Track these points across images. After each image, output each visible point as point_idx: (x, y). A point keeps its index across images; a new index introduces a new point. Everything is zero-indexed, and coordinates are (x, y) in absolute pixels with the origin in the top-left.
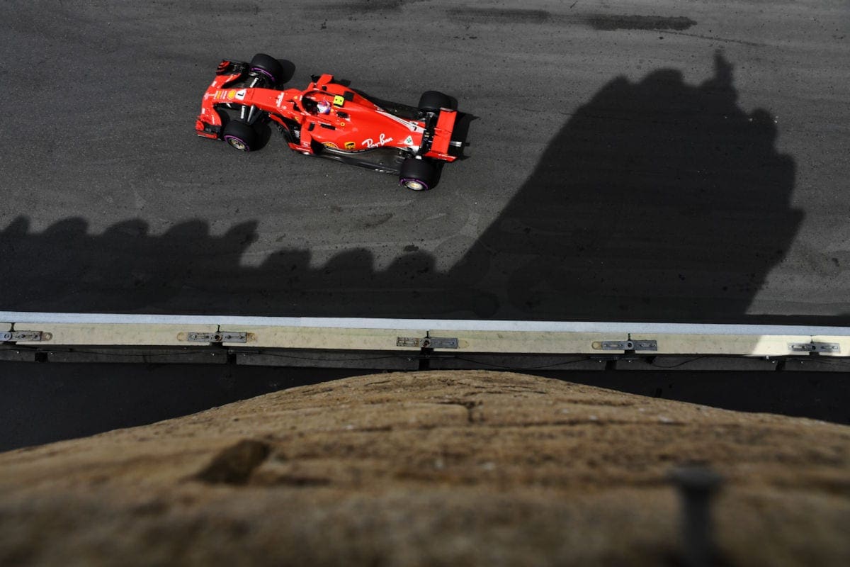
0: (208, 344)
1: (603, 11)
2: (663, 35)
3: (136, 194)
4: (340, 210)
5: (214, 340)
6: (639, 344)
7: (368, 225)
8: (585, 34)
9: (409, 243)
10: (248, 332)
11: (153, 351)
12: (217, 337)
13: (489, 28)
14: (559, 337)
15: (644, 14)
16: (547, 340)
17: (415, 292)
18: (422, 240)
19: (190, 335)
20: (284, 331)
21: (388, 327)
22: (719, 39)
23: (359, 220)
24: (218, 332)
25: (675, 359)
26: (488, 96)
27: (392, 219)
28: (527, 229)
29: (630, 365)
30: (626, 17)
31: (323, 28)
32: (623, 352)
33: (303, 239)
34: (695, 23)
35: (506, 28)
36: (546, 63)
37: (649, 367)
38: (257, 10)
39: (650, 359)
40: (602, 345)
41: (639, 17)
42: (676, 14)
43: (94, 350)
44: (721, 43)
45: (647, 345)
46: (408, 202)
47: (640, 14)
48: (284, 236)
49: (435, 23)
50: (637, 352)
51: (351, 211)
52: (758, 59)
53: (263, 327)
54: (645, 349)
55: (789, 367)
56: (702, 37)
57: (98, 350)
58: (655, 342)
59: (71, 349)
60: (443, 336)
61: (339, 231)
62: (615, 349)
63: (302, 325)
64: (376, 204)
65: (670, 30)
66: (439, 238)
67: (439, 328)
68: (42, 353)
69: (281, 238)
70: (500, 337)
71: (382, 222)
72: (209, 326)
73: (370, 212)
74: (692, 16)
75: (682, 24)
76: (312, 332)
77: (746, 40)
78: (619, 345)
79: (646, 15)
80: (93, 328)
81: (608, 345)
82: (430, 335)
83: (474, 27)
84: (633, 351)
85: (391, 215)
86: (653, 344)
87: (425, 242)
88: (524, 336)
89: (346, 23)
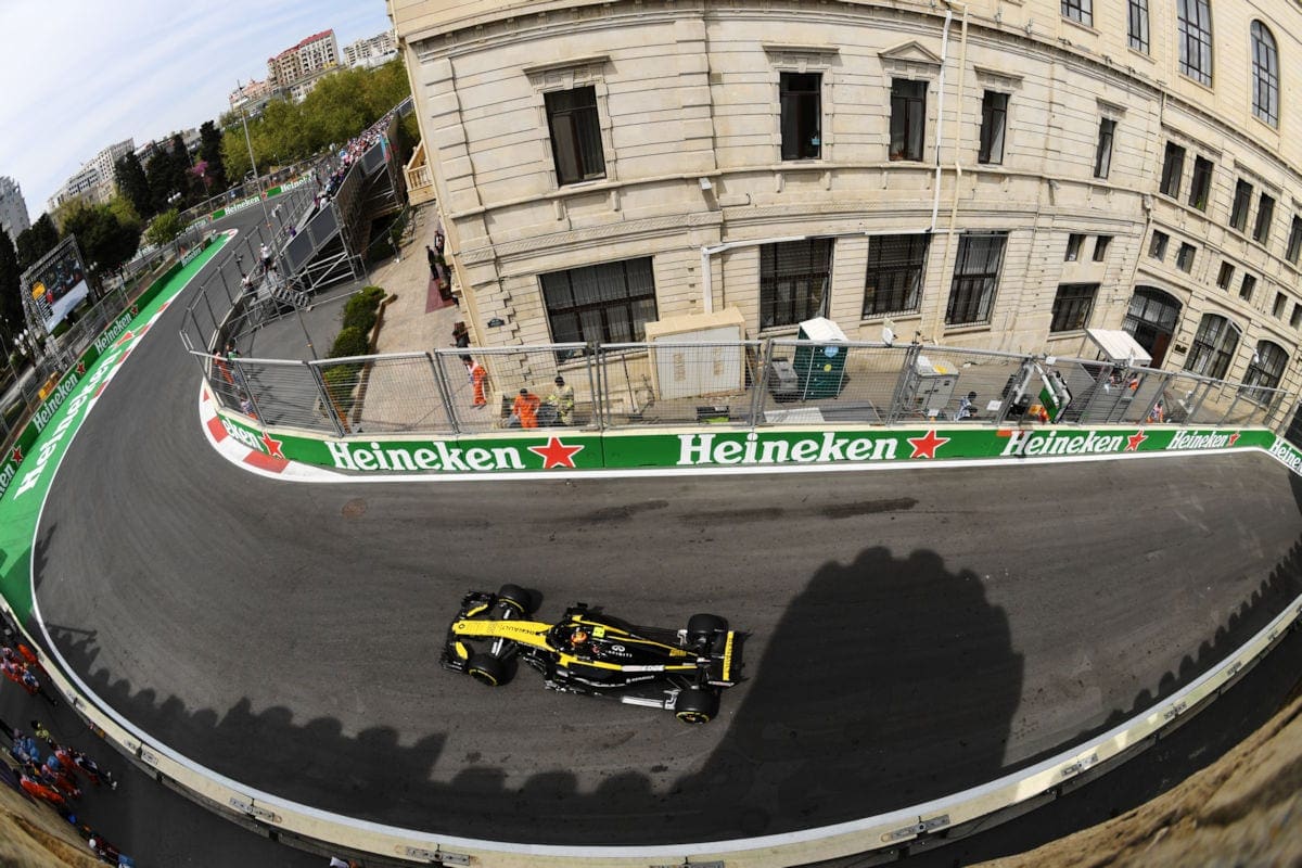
0: (427, 861)
1: (834, 502)
2: (894, 515)
3: (358, 699)
4: (572, 729)
5: (434, 858)
6: (931, 823)
7: (606, 746)
8: (821, 524)
9: (656, 764)
10: (472, 855)
11: (371, 858)
12: (437, 856)
13: (724, 529)
14: (841, 838)
15: (872, 499)
16: (830, 845)
17: (667, 816)
18: (672, 759)
19: (408, 849)
20: (513, 858)
21: (636, 855)
22: (941, 512)
23: (595, 741)
24: (438, 851)
25: (968, 826)
26: (732, 597)
27: (635, 737)
28: (793, 732)
29: (925, 846)
30: (856, 503)
31: (552, 540)
32: (915, 836)
33: (531, 761)
34: (917, 502)
35: (743, 528)
36: (788, 557)
37: (943, 842)
38: (487, 524)
39: (943, 834)
40: (892, 836)
41: (868, 503)
42: (900, 495)
43: (315, 843)
44: (945, 515)
45: (939, 822)
46: (652, 719)
47: (868, 500)
48: (510, 756)
49: (668, 530)
50: (929, 832)
51: (585, 730)
52: (976, 524)
53: (489, 852)
54: (938, 826)
55: (1065, 792)
56: (927, 512)
57: (320, 845)
58: (947, 816)
59: (297, 836)
60: (705, 861)
61: (572, 754)
62: (907, 835)
63: (533, 853)
64: (614, 723)
65: (898, 510)
66: (691, 755)
67: (699, 852)
68: (275, 833)
69: (506, 758)
70: (775, 852)
71: (622, 742)
72: (429, 844)
73: (609, 732)
74: (913, 496)
75: (907, 504)
76: (545, 861)
77: (962, 509)
78: (911, 830)
79: (873, 500)
80: (316, 822)
81: (898, 834)
82: (690, 861)
83: (708, 530)
84: (925, 832)
85: (633, 734)
86: (945, 819)
87: (674, 761)
88: (804, 845)
89: (575, 534)
